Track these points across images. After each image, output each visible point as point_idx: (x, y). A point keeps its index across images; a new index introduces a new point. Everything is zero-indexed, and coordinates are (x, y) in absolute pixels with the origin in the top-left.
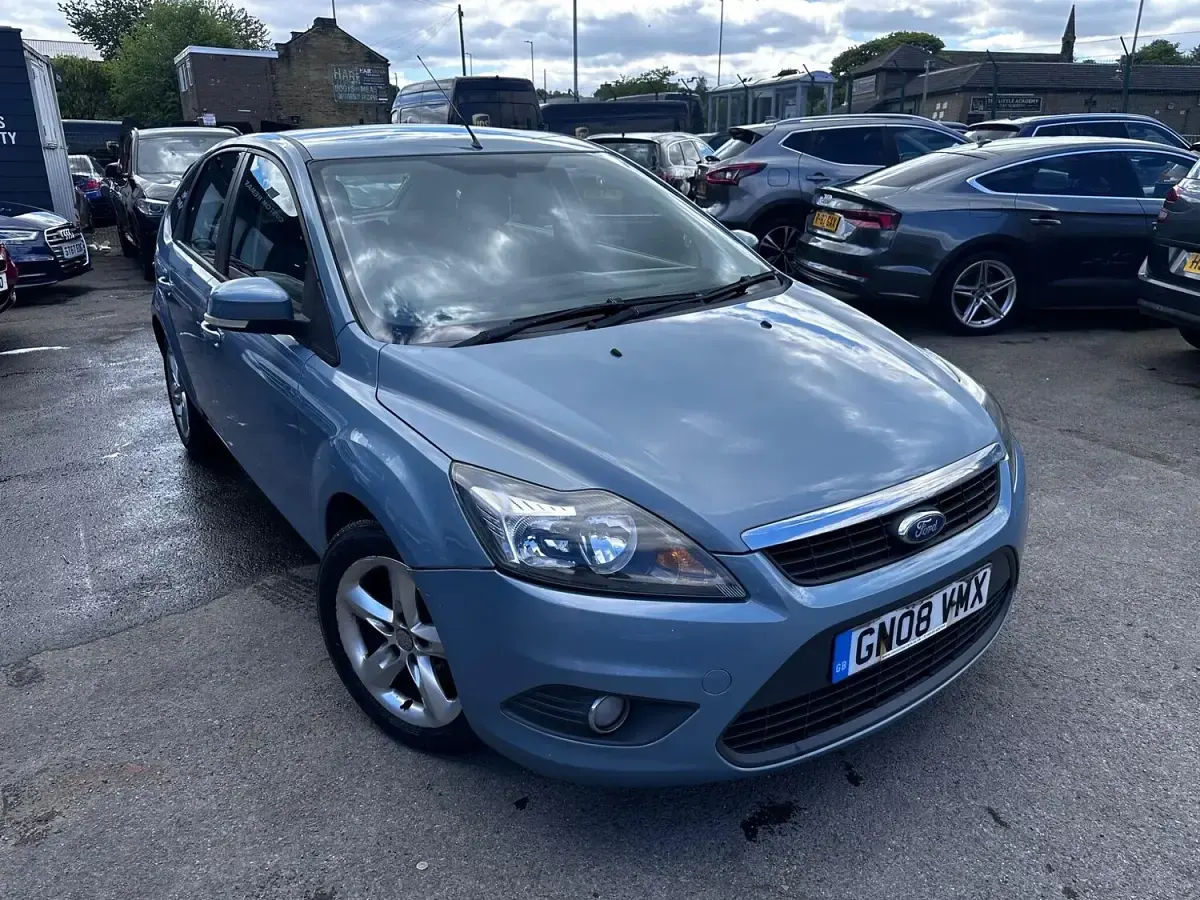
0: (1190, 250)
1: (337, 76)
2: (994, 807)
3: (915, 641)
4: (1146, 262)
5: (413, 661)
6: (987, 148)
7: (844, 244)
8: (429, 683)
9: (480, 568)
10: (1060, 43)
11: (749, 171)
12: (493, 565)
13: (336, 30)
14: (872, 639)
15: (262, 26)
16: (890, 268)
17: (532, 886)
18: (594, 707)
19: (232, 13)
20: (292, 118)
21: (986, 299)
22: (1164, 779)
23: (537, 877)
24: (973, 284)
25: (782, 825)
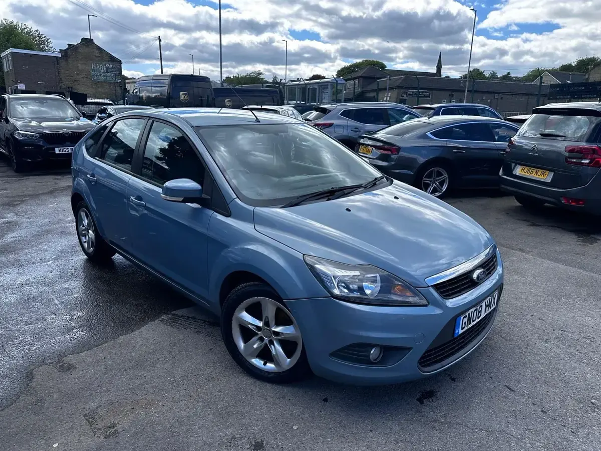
0: (521, 165)
1: (94, 67)
2: (507, 385)
3: (477, 320)
4: (502, 169)
5: (271, 342)
6: (431, 119)
7: (375, 160)
8: (280, 352)
9: (324, 297)
10: (436, 68)
11: (326, 126)
12: (330, 295)
13: (93, 44)
14: (466, 320)
15: (48, 39)
16: (398, 171)
17: (344, 430)
18: (372, 352)
19: (31, 32)
20: (69, 88)
21: (436, 184)
22: (562, 370)
23: (345, 427)
24: (431, 178)
25: (432, 398)
